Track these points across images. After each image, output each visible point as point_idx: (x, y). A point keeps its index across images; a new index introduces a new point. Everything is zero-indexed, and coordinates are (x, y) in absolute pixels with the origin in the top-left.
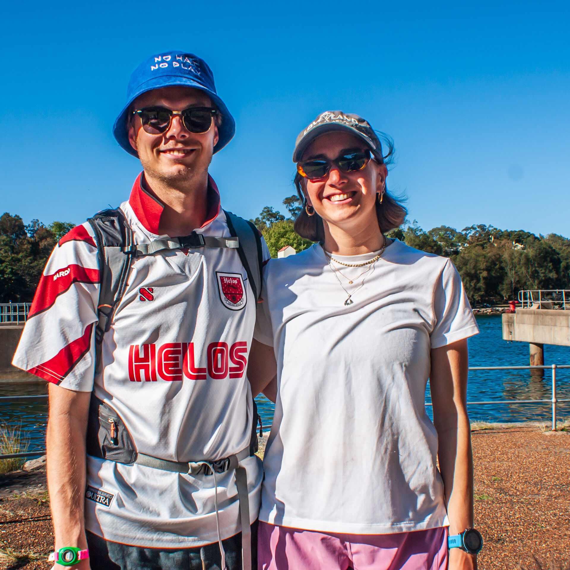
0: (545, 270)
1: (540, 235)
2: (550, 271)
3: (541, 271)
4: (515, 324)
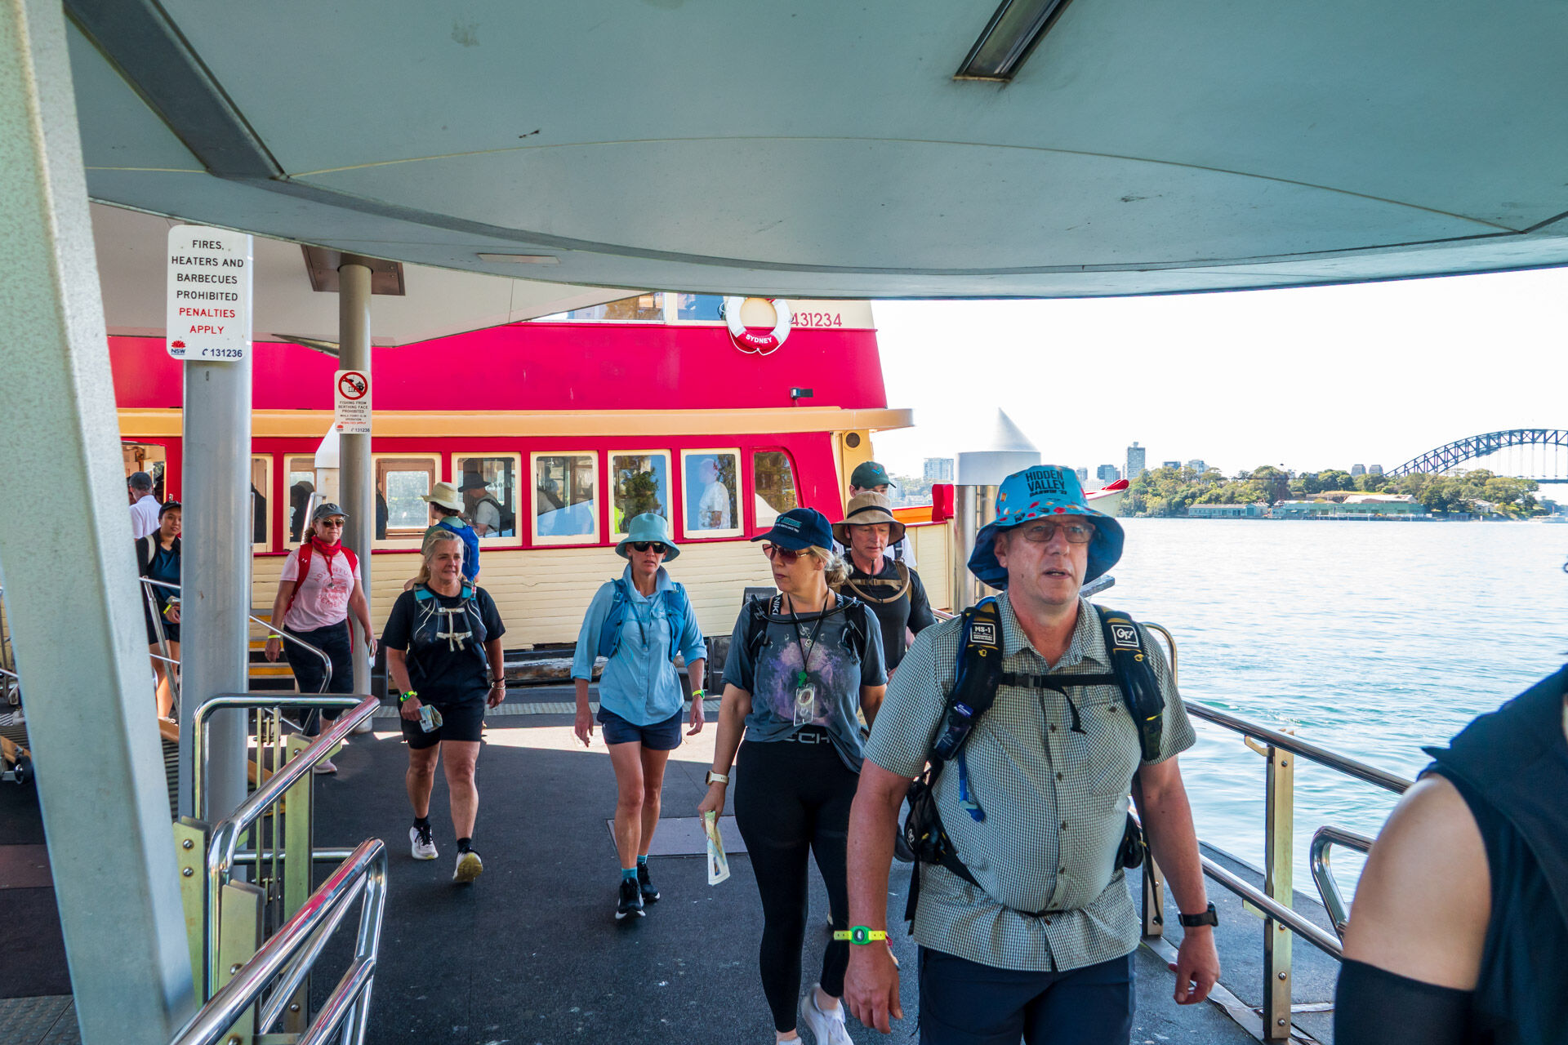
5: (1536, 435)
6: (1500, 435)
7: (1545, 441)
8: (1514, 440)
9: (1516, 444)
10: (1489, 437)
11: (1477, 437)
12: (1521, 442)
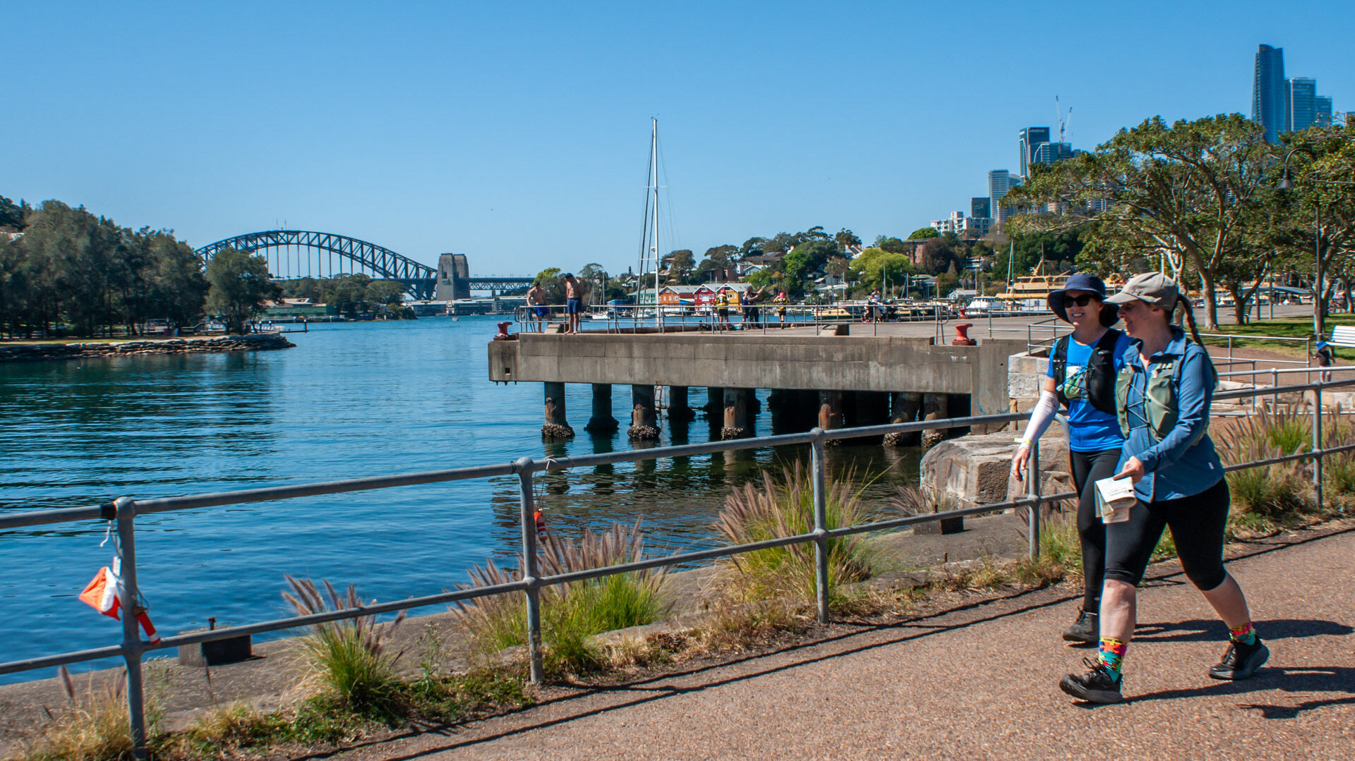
1: (23, 202)
4: (519, 357)
5: (290, 237)
6: (258, 235)
7: (299, 243)
8: (270, 241)
9: (272, 245)
10: (247, 238)
11: (236, 238)
12: (277, 244)
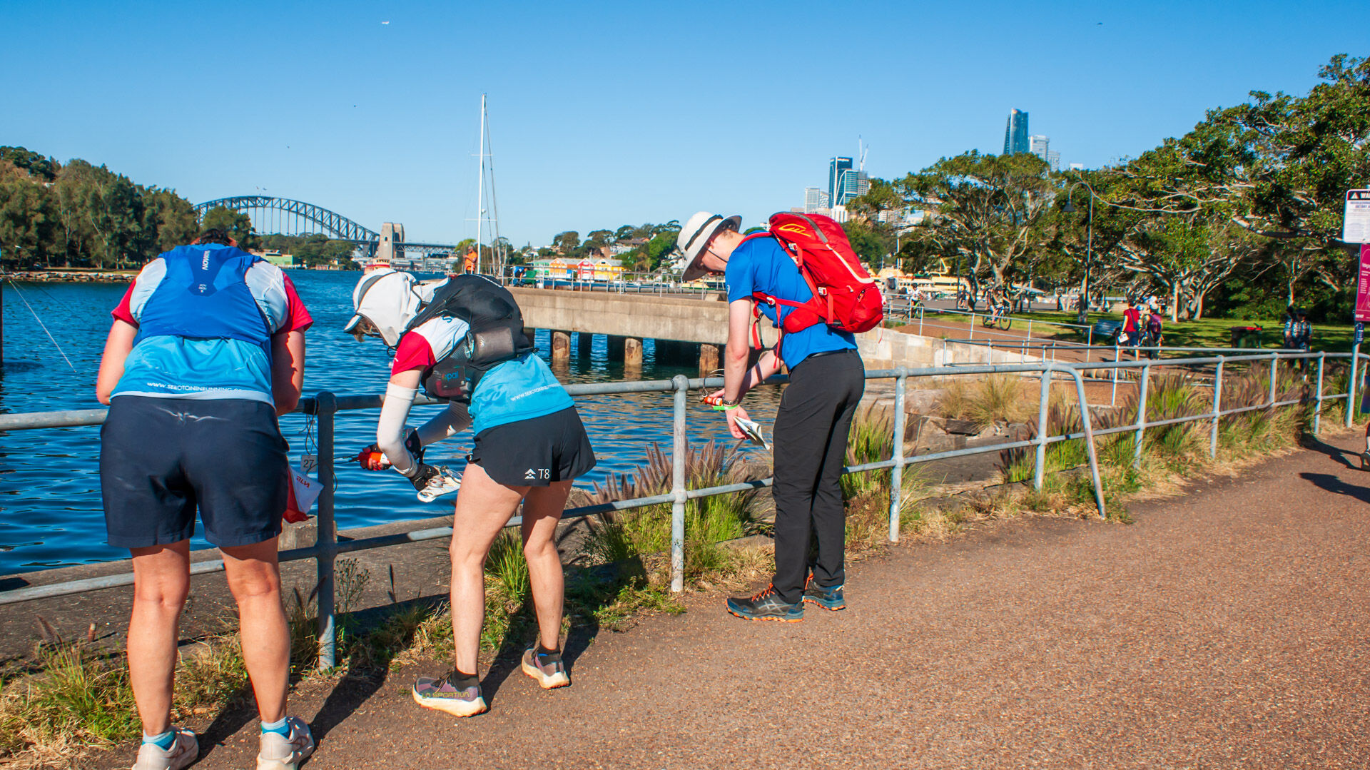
0: (123, 218)
2: (130, 221)
3: (116, 219)
5: (266, 201)
6: (239, 199)
7: (273, 207)
8: (250, 204)
9: (252, 207)
10: (232, 200)
11: (224, 199)
12: (255, 206)
